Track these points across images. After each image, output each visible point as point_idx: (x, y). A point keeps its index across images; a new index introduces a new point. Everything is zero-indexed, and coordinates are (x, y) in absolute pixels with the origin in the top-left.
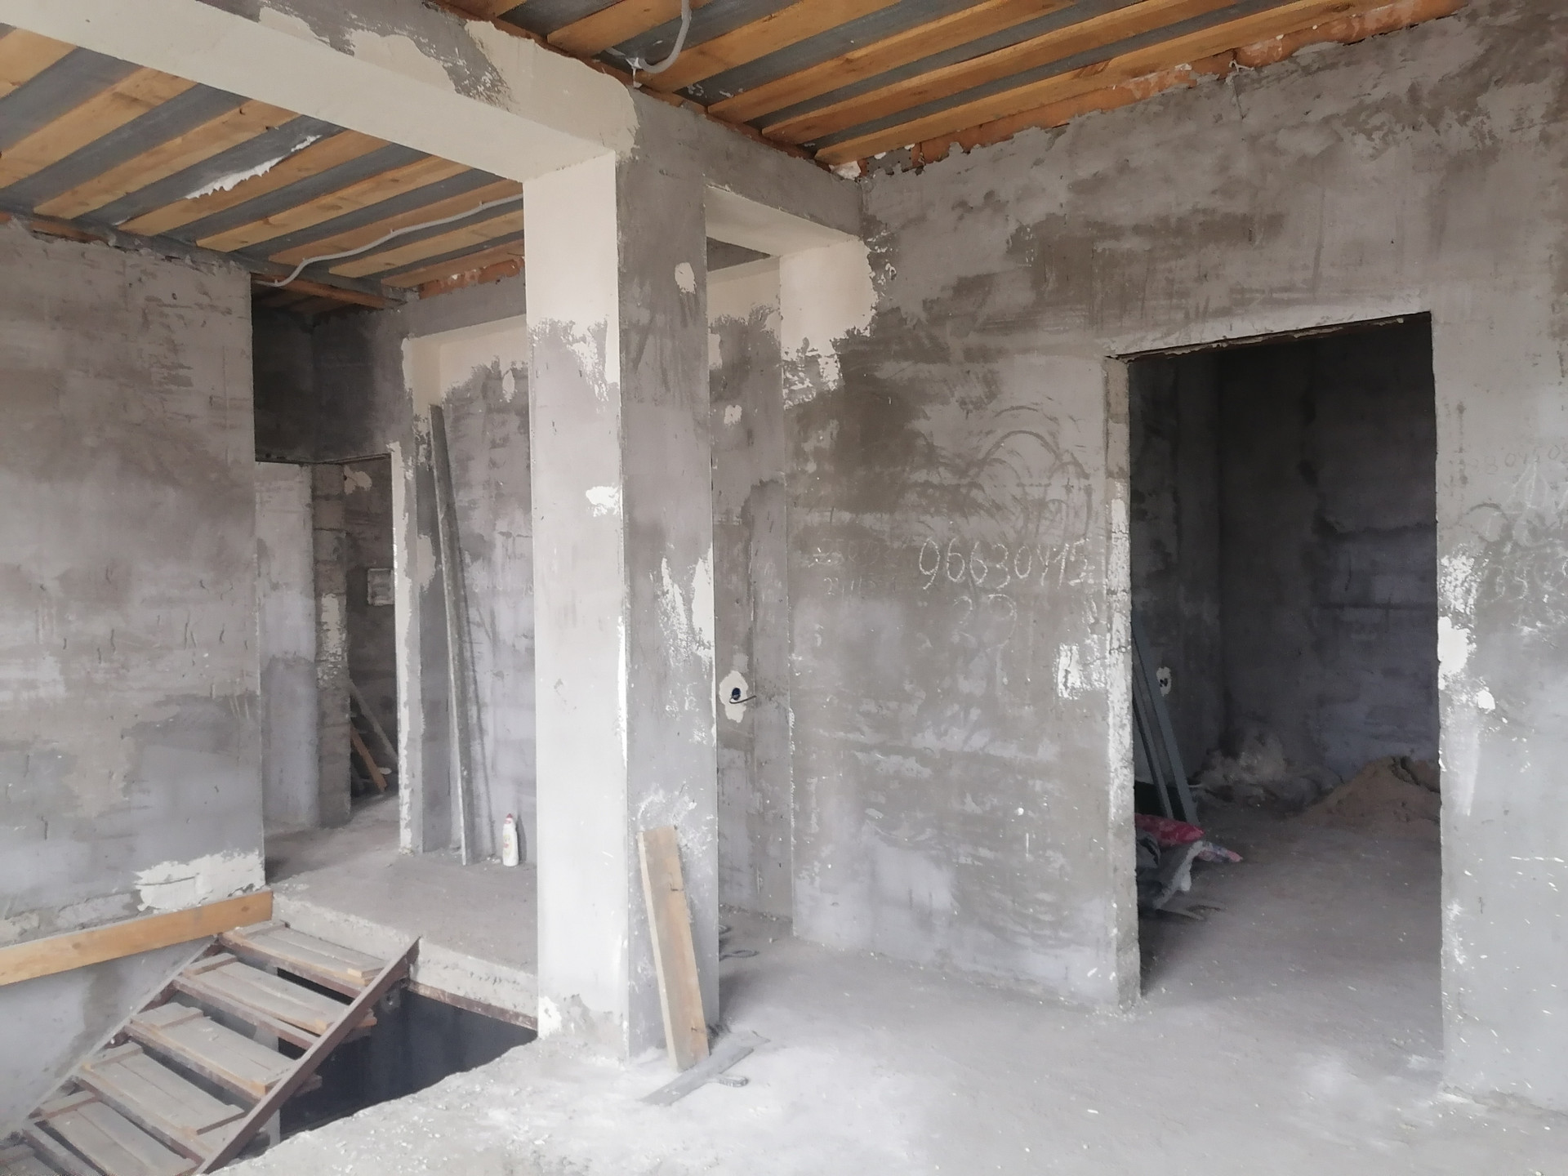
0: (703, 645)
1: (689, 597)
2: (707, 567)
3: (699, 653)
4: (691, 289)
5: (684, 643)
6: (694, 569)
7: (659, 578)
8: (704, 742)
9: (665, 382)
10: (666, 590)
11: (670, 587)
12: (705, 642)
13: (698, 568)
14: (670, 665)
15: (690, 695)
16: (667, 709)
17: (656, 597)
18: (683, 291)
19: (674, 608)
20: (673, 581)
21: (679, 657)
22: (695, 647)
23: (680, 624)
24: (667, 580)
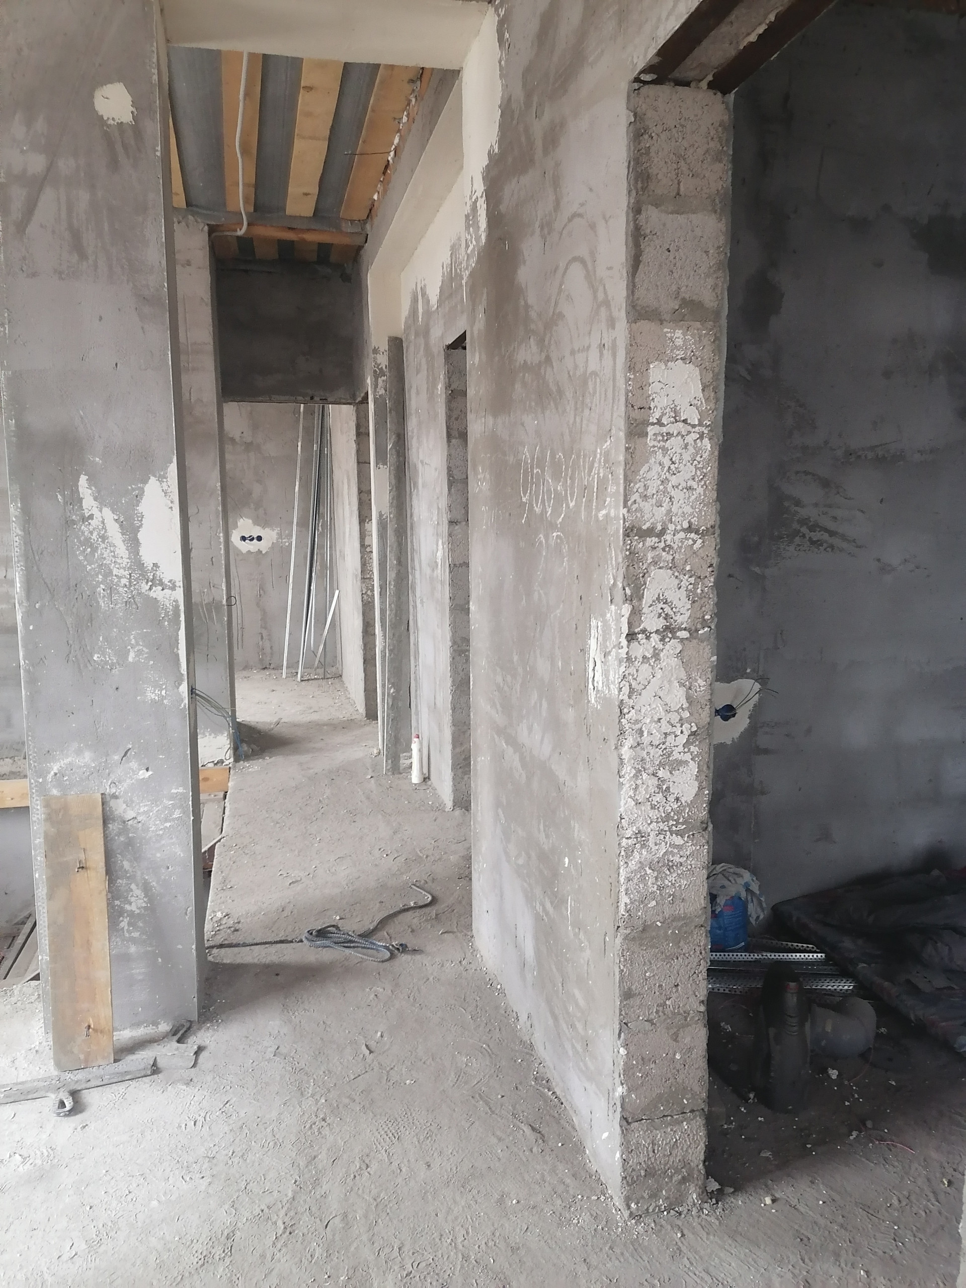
0: (161, 583)
1: (133, 524)
2: (165, 488)
3: (152, 594)
4: (127, 118)
5: (124, 581)
6: (142, 491)
7: (75, 500)
8: (165, 702)
9: (78, 247)
10: (87, 515)
11: (95, 511)
12: (166, 581)
13: (147, 488)
14: (99, 606)
15: (137, 644)
16: (95, 658)
17: (68, 523)
18: (111, 122)
19: (104, 538)
20: (101, 504)
21: (115, 597)
22: (145, 587)
23: (114, 557)
24: (89, 503)
